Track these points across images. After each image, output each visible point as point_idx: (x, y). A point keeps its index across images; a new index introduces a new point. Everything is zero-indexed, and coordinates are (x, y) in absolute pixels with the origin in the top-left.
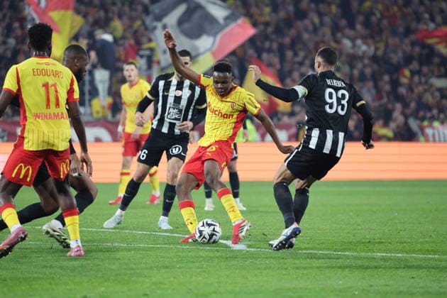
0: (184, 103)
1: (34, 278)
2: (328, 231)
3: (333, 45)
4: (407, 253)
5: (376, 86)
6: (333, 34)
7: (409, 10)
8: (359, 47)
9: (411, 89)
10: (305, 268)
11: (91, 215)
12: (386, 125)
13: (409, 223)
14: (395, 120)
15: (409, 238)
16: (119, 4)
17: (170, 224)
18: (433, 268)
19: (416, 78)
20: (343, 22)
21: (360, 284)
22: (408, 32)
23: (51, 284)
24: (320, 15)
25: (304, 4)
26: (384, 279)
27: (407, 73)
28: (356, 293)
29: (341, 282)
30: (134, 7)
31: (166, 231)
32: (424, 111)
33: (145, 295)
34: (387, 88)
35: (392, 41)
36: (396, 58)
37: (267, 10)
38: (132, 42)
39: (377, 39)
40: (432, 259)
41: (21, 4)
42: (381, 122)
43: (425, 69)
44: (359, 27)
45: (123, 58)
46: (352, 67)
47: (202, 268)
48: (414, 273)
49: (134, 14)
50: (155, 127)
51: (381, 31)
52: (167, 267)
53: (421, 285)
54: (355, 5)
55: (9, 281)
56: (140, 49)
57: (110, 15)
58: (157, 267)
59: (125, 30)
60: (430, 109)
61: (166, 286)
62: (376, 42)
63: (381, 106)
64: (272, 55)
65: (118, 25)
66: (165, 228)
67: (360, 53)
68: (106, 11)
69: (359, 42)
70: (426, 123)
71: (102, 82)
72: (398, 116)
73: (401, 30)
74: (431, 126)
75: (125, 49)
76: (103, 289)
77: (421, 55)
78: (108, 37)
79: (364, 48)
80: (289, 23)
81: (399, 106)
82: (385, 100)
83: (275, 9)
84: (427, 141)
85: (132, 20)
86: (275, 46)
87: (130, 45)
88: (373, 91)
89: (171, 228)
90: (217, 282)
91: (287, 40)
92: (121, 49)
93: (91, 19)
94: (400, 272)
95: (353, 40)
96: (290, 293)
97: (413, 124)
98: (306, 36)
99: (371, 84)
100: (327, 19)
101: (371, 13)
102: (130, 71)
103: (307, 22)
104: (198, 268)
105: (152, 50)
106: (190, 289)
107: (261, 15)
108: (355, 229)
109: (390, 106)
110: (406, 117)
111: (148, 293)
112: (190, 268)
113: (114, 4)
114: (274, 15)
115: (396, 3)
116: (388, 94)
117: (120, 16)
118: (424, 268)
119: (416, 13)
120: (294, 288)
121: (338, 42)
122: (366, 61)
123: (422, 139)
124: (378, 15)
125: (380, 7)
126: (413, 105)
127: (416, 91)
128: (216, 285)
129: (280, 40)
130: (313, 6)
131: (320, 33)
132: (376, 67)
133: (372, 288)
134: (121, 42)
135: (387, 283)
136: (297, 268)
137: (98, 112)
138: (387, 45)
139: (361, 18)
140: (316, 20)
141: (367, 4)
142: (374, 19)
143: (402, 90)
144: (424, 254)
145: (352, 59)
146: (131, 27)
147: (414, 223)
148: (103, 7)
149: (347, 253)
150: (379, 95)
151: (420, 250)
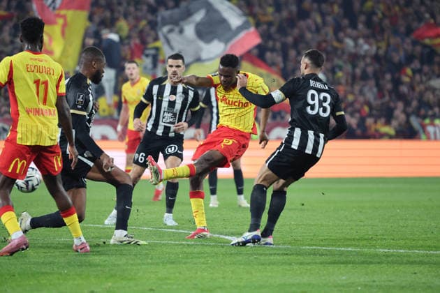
0: (178, 106)
1: (43, 273)
2: (331, 227)
3: (336, 44)
4: (409, 249)
5: (378, 85)
6: (336, 33)
7: (410, 10)
8: (361, 46)
9: (412, 88)
10: (308, 264)
11: (98, 211)
12: (388, 123)
13: (411, 220)
14: (397, 118)
15: (411, 234)
16: (125, 4)
17: (176, 220)
18: (435, 264)
19: (418, 77)
20: (346, 22)
21: (362, 280)
22: (409, 31)
23: (59, 279)
24: (323, 15)
25: (307, 4)
26: (387, 275)
27: (409, 71)
28: (359, 288)
29: (344, 278)
30: (139, 7)
31: (171, 227)
32: (425, 109)
33: (151, 290)
34: (389, 86)
35: (393, 41)
36: (397, 57)
37: (270, 10)
38: (138, 41)
39: (379, 38)
40: (433, 254)
41: (29, 4)
42: (383, 120)
43: (426, 68)
44: (361, 26)
45: (129, 57)
46: (354, 66)
47: (207, 264)
48: (416, 268)
49: (139, 14)
50: (149, 130)
51: (382, 31)
52: (173, 263)
53: (423, 280)
54: (357, 5)
55: (17, 276)
56: (146, 48)
57: (116, 15)
58: (163, 263)
59: (130, 30)
60: (431, 108)
61: (172, 282)
62: (378, 41)
63: (383, 104)
64: (275, 54)
65: (123, 25)
66: (170, 225)
67: (362, 53)
68: (112, 11)
69: (361, 41)
70: (427, 121)
71: (108, 80)
72: (399, 114)
73: (402, 29)
74: (432, 124)
75: (130, 48)
76: (110, 284)
77: (422, 54)
78: (114, 37)
79: (366, 47)
80: (292, 22)
81: (400, 105)
82: (387, 98)
83: (278, 8)
84: (429, 138)
85: (138, 19)
86: (278, 45)
87: (136, 45)
88: (375, 90)
89: (177, 224)
90: (223, 278)
91: (290, 40)
92: (126, 48)
93: (97, 19)
94: (402, 268)
95: (355, 39)
96: (294, 289)
97: (415, 122)
98: (309, 36)
99: (372, 83)
100: (329, 19)
101: (373, 13)
102: (131, 69)
103: (309, 21)
104: (203, 263)
105: (157, 49)
106: (196, 285)
107: (265, 14)
108: (357, 225)
109: (392, 105)
110: (408, 116)
111: (154, 288)
112: (196, 264)
113: (120, 4)
114: (277, 15)
115: (397, 3)
116: (390, 93)
117: (126, 16)
118: (426, 264)
119: (416, 12)
120: (298, 284)
121: (340, 41)
122: (368, 60)
123: (423, 136)
124: (380, 15)
125: (382, 7)
126: (415, 103)
127: (418, 89)
128: (221, 280)
129: (283, 39)
130: (315, 6)
131: (323, 32)
132: (377, 66)
133: (375, 284)
134: (126, 41)
135: (390, 279)
136: (301, 264)
137: (104, 111)
138: (388, 45)
139: (363, 18)
140: (319, 20)
141: (369, 4)
142: (375, 19)
143: (404, 89)
144: (426, 250)
145: (354, 58)
146: (135, 26)
147: (416, 220)
148: (109, 7)
149: (350, 249)
150: (381, 94)
151: (422, 246)
